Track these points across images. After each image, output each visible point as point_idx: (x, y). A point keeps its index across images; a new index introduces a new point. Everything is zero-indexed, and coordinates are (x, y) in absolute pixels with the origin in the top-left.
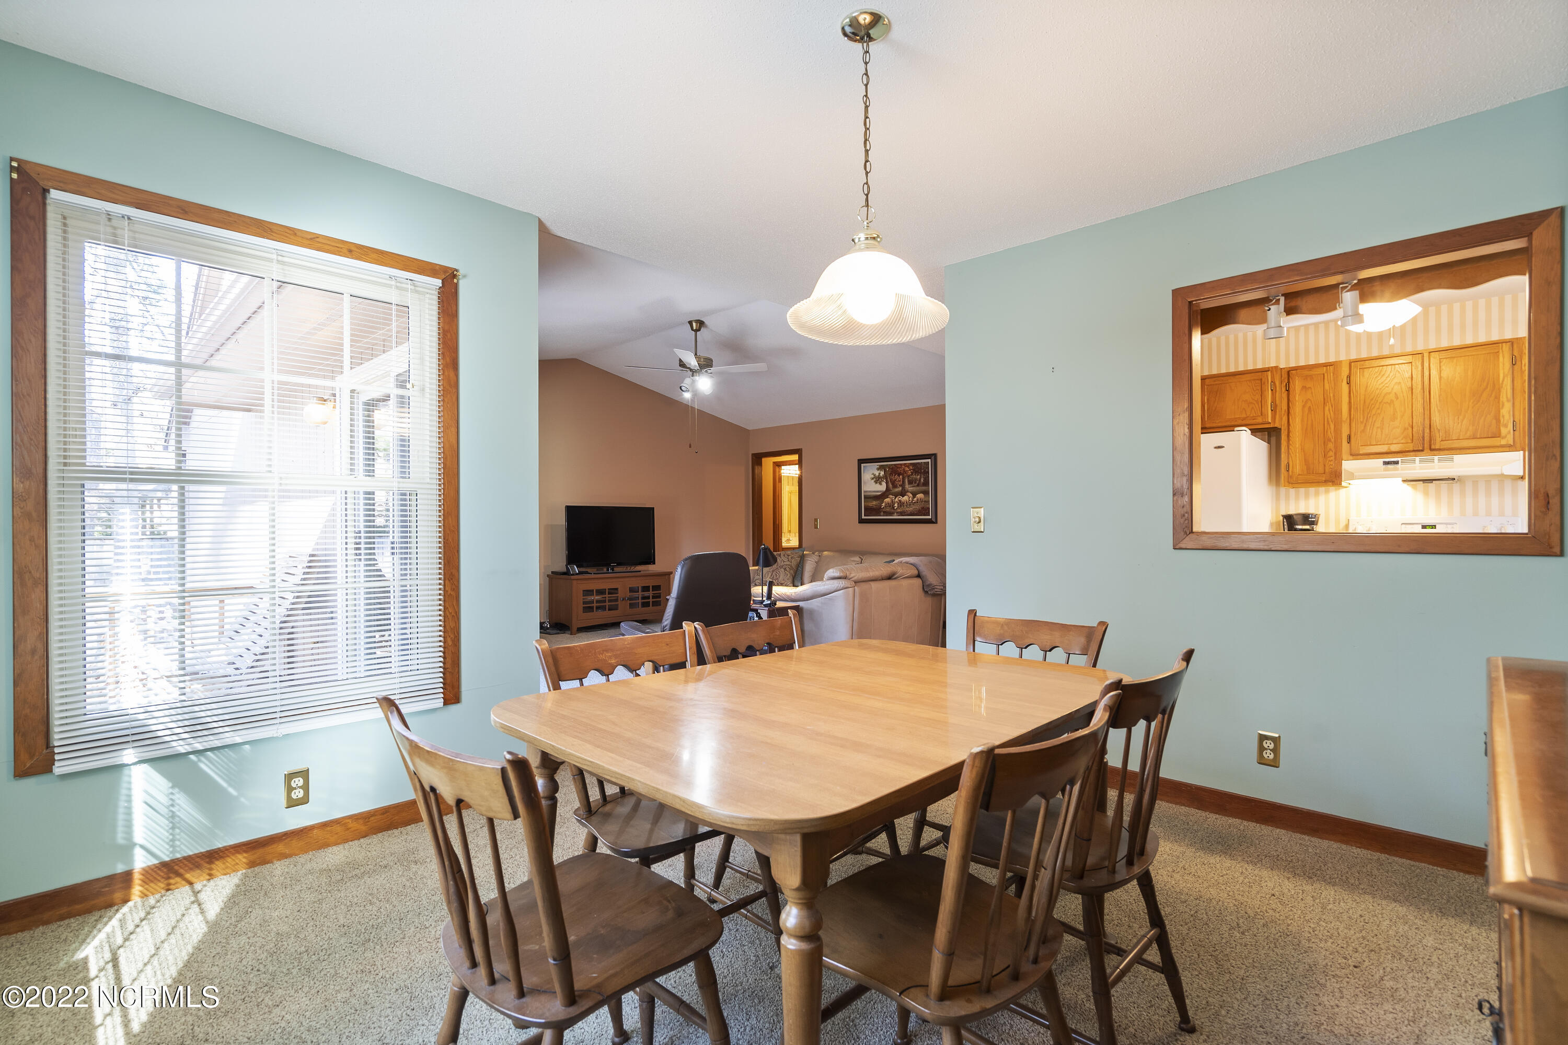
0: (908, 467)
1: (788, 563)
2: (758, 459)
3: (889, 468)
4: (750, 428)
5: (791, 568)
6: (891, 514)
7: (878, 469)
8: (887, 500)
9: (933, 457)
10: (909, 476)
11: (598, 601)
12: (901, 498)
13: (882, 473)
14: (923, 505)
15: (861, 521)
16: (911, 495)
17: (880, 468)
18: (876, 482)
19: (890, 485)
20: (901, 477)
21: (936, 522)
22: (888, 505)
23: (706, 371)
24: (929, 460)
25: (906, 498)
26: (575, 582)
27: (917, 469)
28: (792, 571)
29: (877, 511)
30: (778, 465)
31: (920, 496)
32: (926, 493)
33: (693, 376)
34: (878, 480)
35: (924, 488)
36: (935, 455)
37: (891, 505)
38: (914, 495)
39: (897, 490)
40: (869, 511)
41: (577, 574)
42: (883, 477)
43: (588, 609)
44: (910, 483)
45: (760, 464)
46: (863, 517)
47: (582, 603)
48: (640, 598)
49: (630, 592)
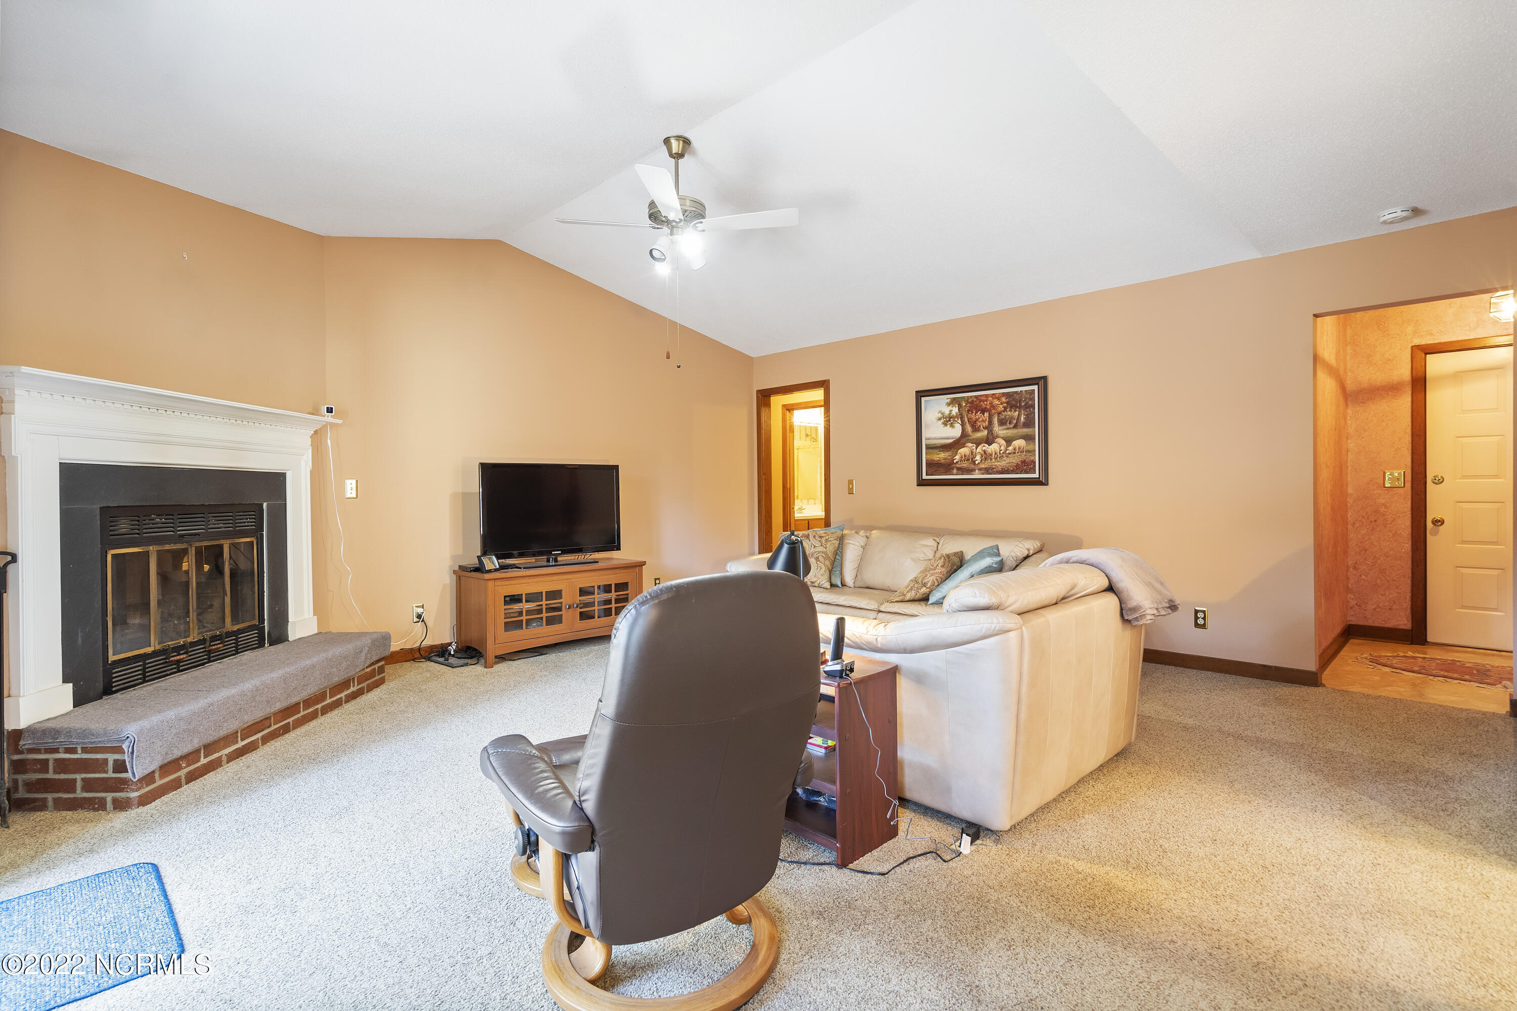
0: (999, 399)
1: (821, 549)
2: (764, 397)
3: (967, 402)
4: (754, 354)
5: (827, 557)
6: (970, 471)
7: (949, 404)
8: (963, 451)
9: (1042, 383)
10: (999, 413)
11: (529, 612)
12: (985, 447)
13: (955, 410)
14: (1023, 456)
15: (921, 483)
16: (1003, 442)
17: (952, 402)
18: (945, 424)
19: (969, 428)
20: (986, 414)
21: (1046, 483)
22: (965, 458)
23: (695, 226)
24: (1035, 388)
25: (994, 447)
26: (491, 583)
27: (1013, 403)
28: (827, 563)
29: (947, 467)
30: (789, 409)
31: (1020, 443)
32: (1029, 438)
33: (672, 234)
34: (948, 420)
35: (1026, 431)
36: (1045, 379)
37: (971, 459)
38: (1009, 441)
39: (979, 435)
40: (933, 466)
41: (496, 570)
42: (956, 417)
43: (512, 625)
44: (1002, 423)
45: (768, 405)
46: (925, 477)
47: (503, 616)
48: (596, 604)
49: (580, 596)
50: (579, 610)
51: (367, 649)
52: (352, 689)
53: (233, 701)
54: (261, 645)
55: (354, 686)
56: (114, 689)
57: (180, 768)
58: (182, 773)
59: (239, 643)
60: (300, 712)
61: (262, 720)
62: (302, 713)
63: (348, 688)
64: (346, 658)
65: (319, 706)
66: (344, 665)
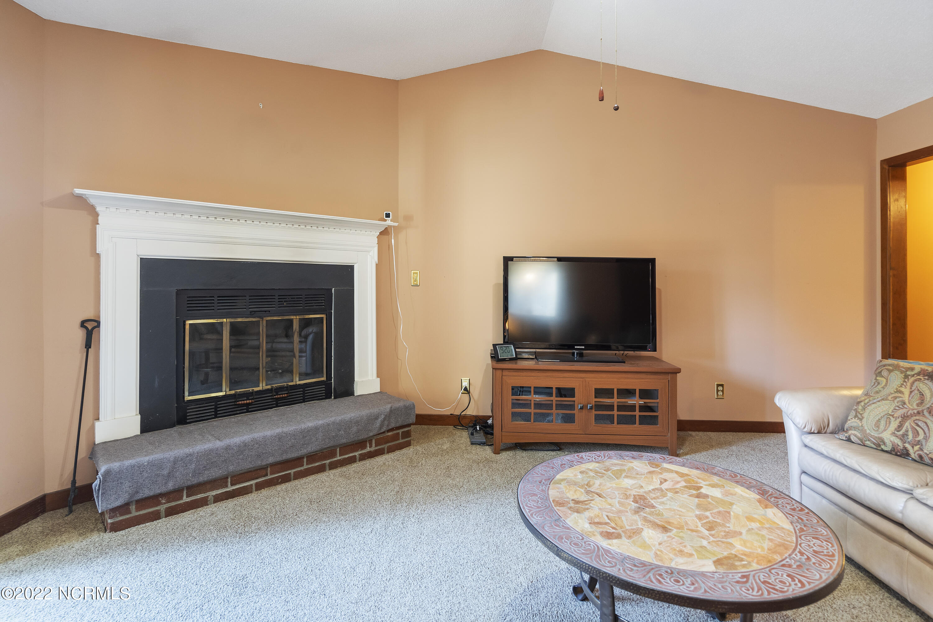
11: (537, 405)
26: (498, 372)
43: (521, 415)
47: (510, 405)
48: (616, 408)
49: (596, 397)
50: (594, 412)
51: (383, 416)
52: (368, 449)
53: (216, 453)
54: (328, 396)
55: (371, 447)
56: (188, 421)
57: (159, 504)
58: (162, 508)
59: (306, 395)
60: (303, 465)
61: (257, 470)
62: (305, 467)
63: (364, 447)
64: (357, 423)
65: (327, 462)
66: (355, 429)
